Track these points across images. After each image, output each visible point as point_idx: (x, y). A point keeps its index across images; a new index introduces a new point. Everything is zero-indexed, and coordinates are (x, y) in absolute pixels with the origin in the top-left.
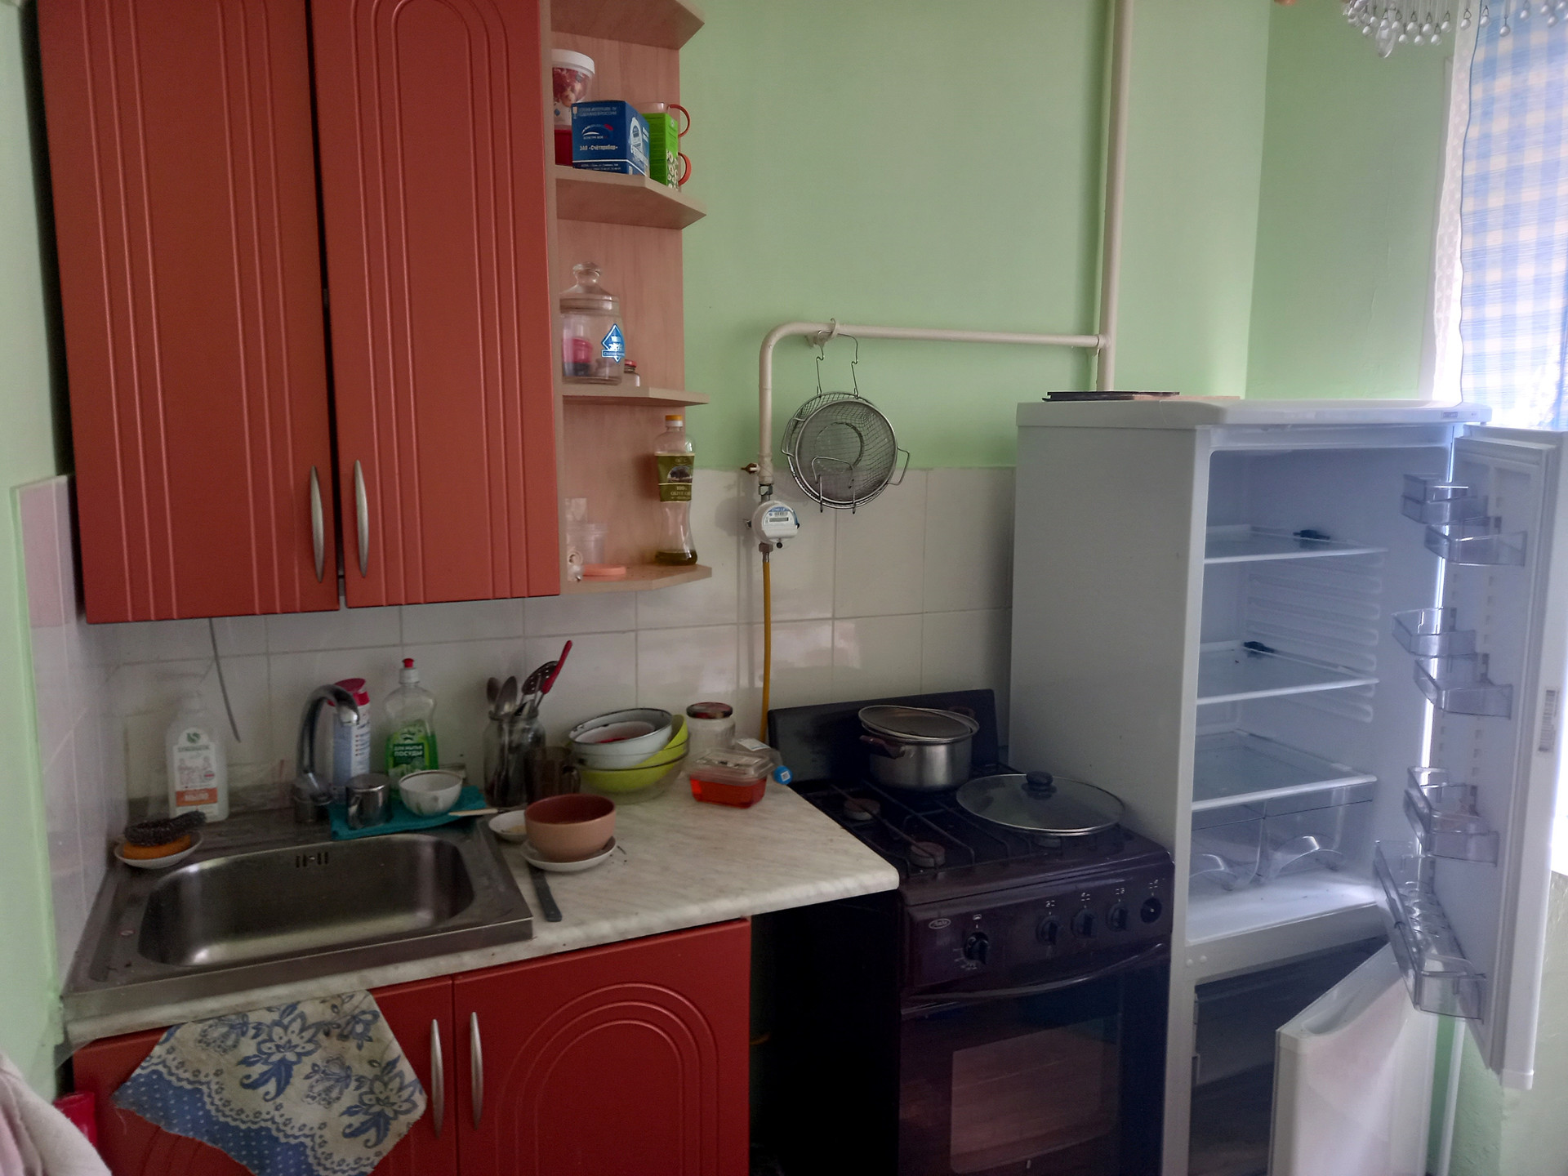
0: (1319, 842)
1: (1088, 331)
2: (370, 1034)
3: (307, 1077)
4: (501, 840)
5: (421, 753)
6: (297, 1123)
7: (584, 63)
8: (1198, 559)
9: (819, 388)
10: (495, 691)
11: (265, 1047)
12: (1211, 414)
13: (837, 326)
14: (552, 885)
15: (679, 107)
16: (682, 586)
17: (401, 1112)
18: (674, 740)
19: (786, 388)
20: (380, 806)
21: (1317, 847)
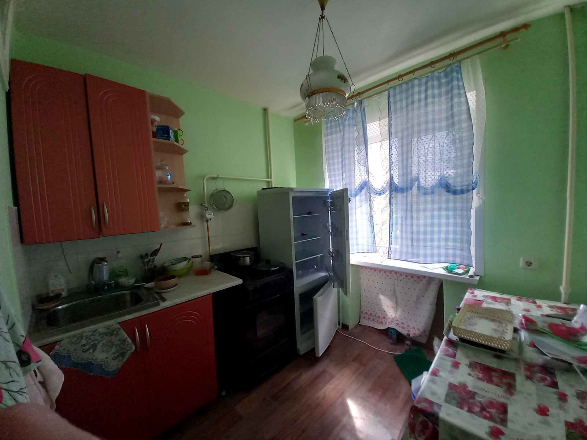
0: (316, 266)
1: (268, 178)
2: (118, 333)
3: (102, 347)
4: (148, 289)
5: (123, 273)
6: (99, 359)
7: (157, 118)
8: (292, 217)
9: (216, 188)
10: (142, 257)
11: (89, 341)
12: (292, 189)
13: (219, 176)
14: (163, 295)
15: (180, 130)
16: (189, 229)
17: (128, 351)
18: (190, 262)
19: (209, 188)
20: (114, 286)
21: (316, 267)
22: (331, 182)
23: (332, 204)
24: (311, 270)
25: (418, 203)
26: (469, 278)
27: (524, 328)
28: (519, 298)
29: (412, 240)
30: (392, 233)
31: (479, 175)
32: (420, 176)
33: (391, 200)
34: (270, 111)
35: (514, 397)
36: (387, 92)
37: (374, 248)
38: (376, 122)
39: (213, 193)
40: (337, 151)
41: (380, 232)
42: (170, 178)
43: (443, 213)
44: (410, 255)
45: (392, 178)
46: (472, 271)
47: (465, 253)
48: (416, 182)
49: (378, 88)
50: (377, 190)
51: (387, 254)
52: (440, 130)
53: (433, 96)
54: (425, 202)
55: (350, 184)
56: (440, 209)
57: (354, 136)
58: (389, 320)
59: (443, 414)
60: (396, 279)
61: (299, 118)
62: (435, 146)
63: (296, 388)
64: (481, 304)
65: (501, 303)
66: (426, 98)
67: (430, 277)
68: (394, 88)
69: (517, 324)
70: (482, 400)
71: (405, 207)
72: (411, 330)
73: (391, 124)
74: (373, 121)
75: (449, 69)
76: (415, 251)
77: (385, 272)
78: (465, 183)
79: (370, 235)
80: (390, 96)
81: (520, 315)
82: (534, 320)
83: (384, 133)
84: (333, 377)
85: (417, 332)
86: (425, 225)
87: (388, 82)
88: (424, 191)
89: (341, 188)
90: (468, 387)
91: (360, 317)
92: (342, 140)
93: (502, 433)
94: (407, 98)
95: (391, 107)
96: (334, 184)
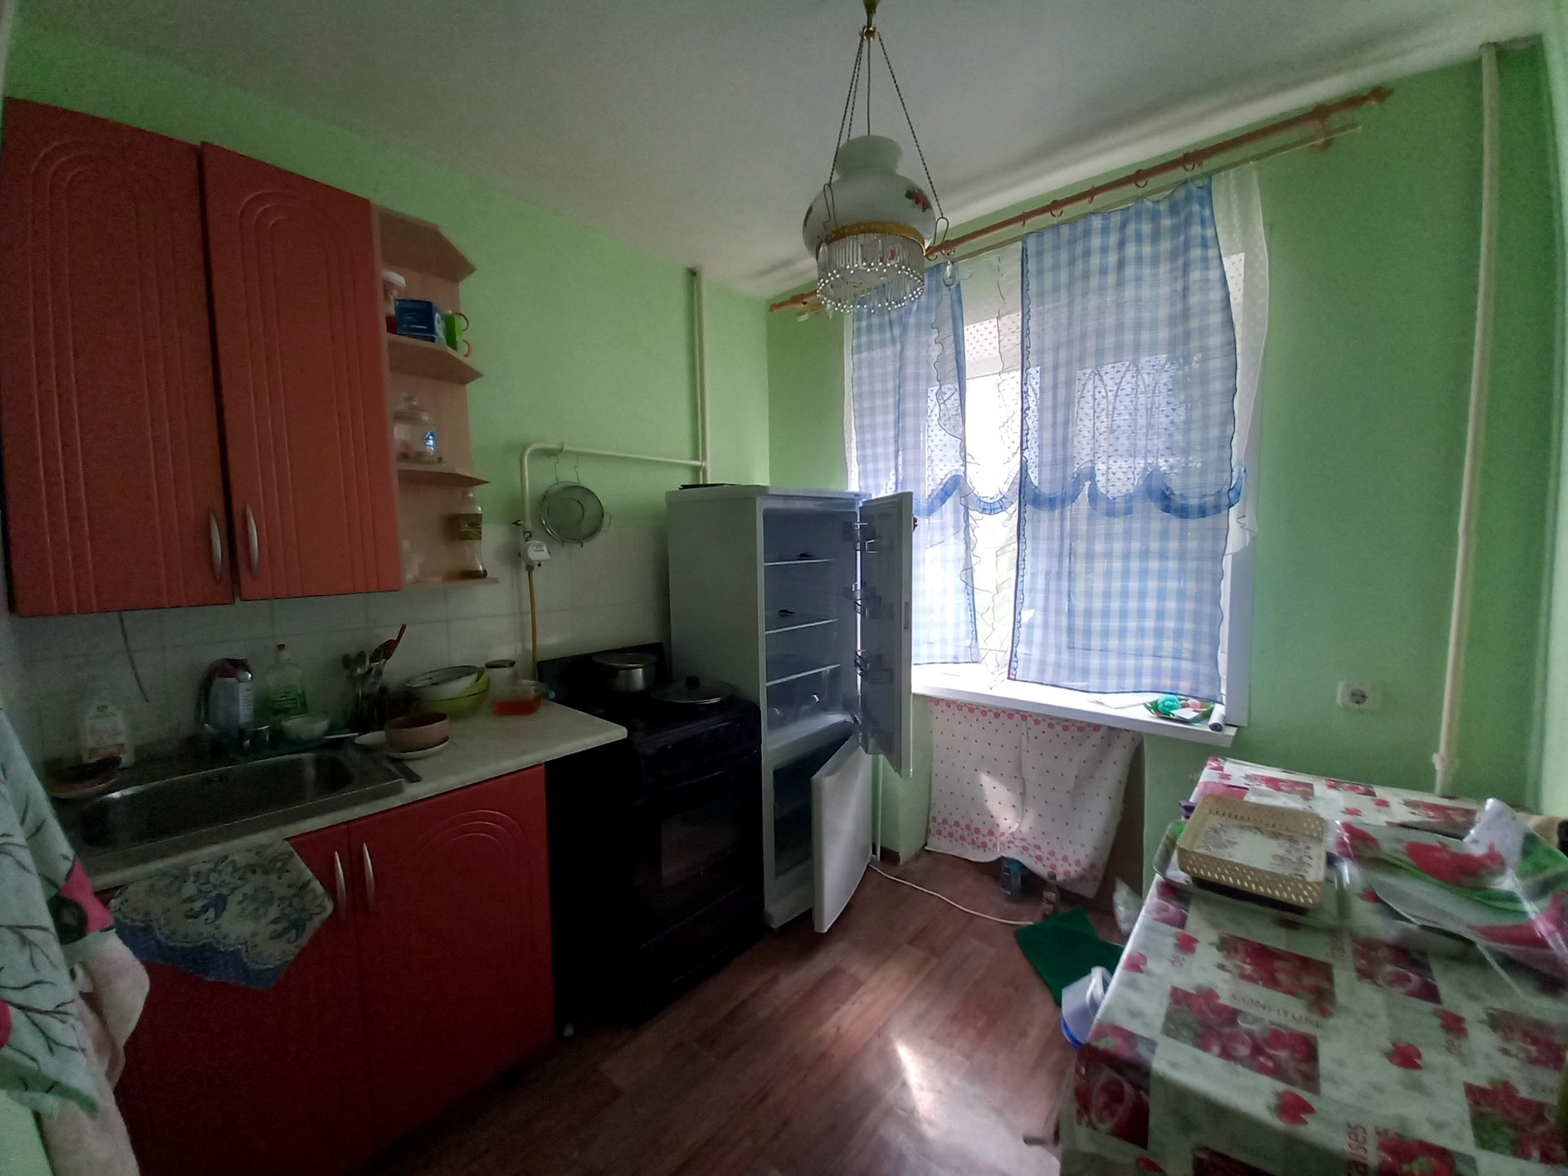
0: (818, 698)
1: (696, 458)
2: (287, 867)
3: (240, 903)
4: (366, 749)
5: (294, 705)
6: (233, 936)
7: (399, 279)
8: (761, 564)
9: (557, 479)
10: (348, 662)
11: (204, 888)
12: (761, 491)
13: (566, 448)
14: (410, 765)
15: (461, 315)
16: (480, 590)
17: (315, 914)
18: (479, 681)
19: (537, 478)
20: (268, 739)
21: (818, 700)
22: (863, 475)
23: (868, 533)
24: (804, 708)
25: (1090, 538)
26: (1209, 730)
27: (1348, 856)
28: (1333, 783)
29: (1071, 630)
30: (1020, 614)
31: (1245, 471)
32: (1096, 469)
33: (1022, 528)
34: (706, 278)
35: (1332, 1021)
36: (1020, 244)
37: (973, 651)
38: (987, 322)
39: (546, 492)
40: (885, 393)
41: (991, 609)
42: (433, 446)
43: (1154, 565)
44: (1064, 673)
45: (1026, 470)
46: (1218, 713)
47: (1204, 669)
48: (1088, 484)
49: (997, 232)
50: (985, 500)
51: (1006, 669)
52: (1153, 350)
53: (1139, 260)
54: (1109, 537)
55: (918, 480)
56: (1145, 555)
57: (930, 356)
58: (1002, 838)
59: (1160, 1064)
60: (1026, 733)
61: (784, 300)
62: (1137, 391)
63: (763, 1013)
64: (1244, 794)
65: (1289, 793)
66: (1121, 265)
67: (1111, 729)
68: (1039, 233)
69: (1330, 843)
70: (1253, 1027)
71: (1056, 545)
72: (1059, 863)
73: (1028, 329)
74: (980, 320)
75: (1180, 194)
76: (1079, 661)
77: (997, 715)
78: (1211, 490)
79: (964, 616)
80: (1027, 256)
81: (1338, 822)
82: (1371, 834)
83: (1009, 351)
84: (857, 984)
85: (1074, 870)
86: (1107, 595)
87: (1023, 217)
88: (1106, 507)
89: (890, 493)
90: (1218, 997)
91: (928, 831)
92: (898, 364)
93: (1308, 1109)
94: (1072, 262)
95: (1029, 284)
96: (871, 482)
